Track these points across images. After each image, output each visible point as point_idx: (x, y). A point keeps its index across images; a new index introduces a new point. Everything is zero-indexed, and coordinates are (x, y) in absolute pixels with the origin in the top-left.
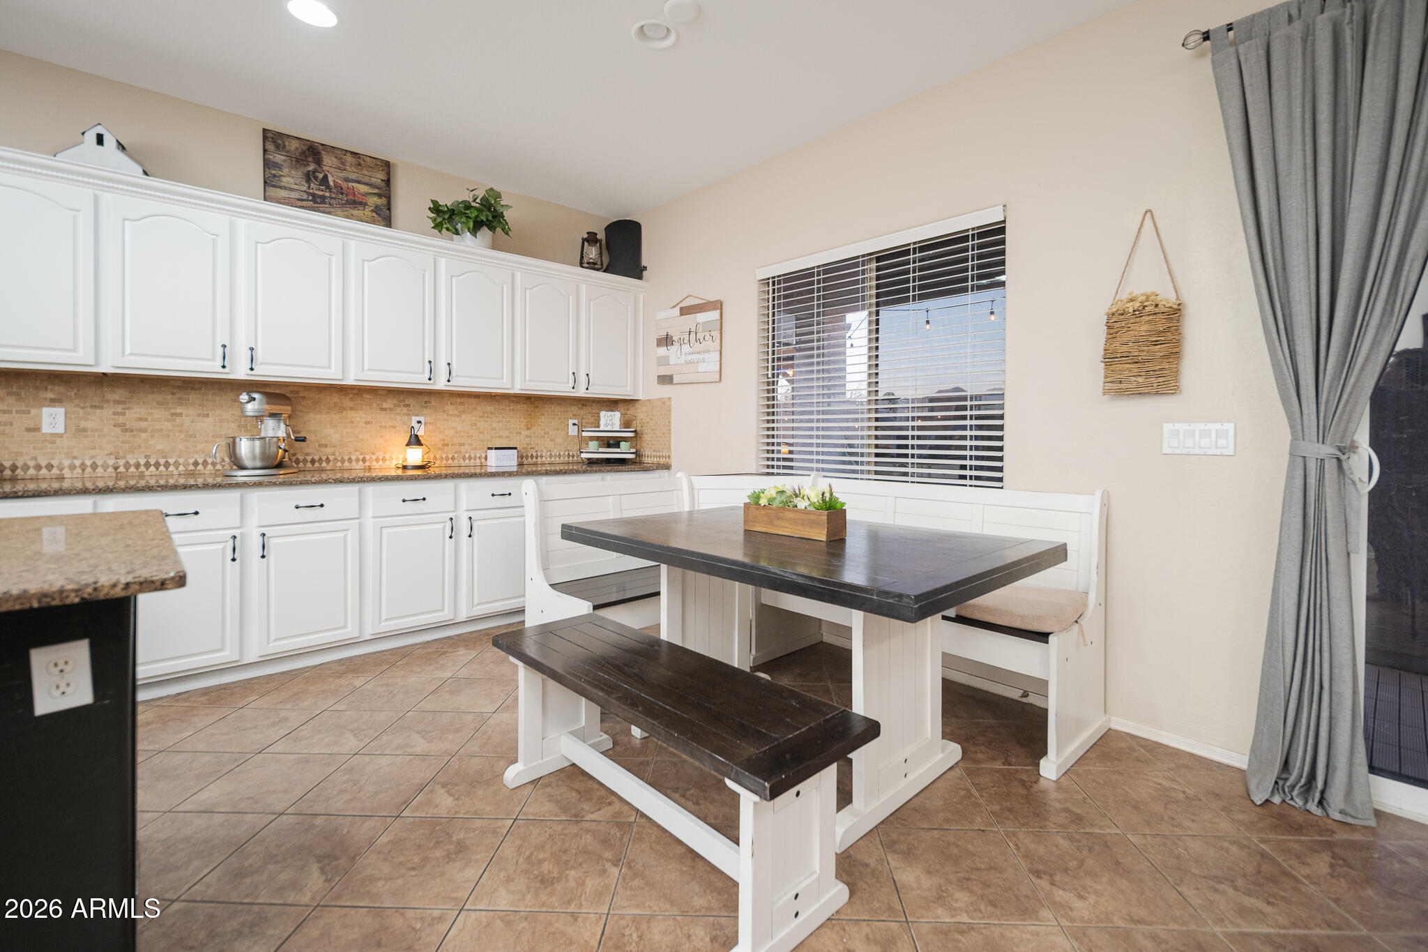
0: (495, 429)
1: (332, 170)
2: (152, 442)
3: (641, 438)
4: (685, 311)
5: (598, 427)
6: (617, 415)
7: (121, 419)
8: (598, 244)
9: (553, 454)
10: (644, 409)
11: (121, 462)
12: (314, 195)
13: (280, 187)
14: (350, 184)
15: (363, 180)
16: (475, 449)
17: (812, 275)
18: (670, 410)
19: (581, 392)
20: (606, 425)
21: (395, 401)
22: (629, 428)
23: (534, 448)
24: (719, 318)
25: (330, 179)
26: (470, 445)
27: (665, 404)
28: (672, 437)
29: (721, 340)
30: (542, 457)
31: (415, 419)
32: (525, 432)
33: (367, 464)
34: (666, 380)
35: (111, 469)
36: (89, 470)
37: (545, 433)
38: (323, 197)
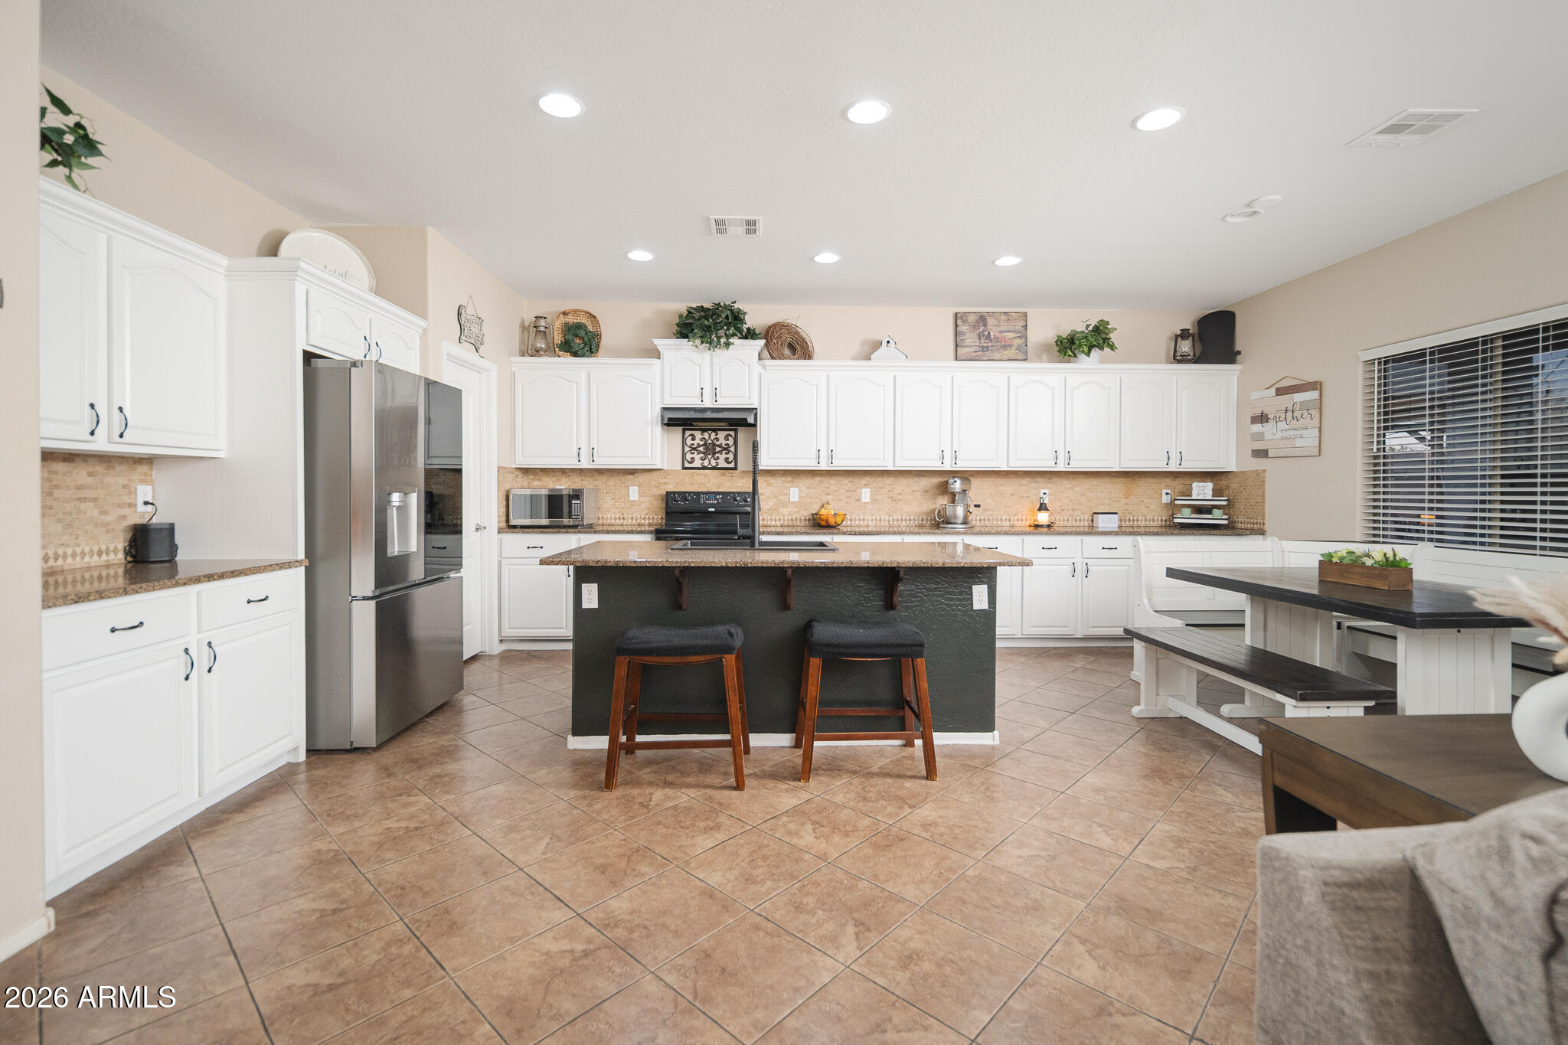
0: (1099, 498)
1: (992, 328)
2: (904, 507)
3: (1233, 505)
4: (1280, 392)
5: (1190, 495)
6: (1210, 485)
7: (891, 494)
8: (1190, 338)
9: (1148, 518)
10: (1238, 480)
11: (891, 518)
12: (982, 347)
13: (965, 347)
14: (1003, 334)
15: (1011, 330)
16: (1083, 514)
17: (1424, 355)
18: (1264, 481)
19: (1173, 467)
20: (1198, 494)
21: (1029, 480)
22: (1223, 496)
23: (1131, 513)
24: (1318, 397)
25: (992, 334)
26: (1081, 510)
27: (1259, 477)
28: (1266, 506)
29: (1321, 418)
30: (1138, 520)
31: (1042, 491)
32: (1124, 501)
33: (1011, 523)
34: (1261, 454)
35: (887, 522)
36: (878, 522)
37: (1141, 501)
38: (988, 347)
